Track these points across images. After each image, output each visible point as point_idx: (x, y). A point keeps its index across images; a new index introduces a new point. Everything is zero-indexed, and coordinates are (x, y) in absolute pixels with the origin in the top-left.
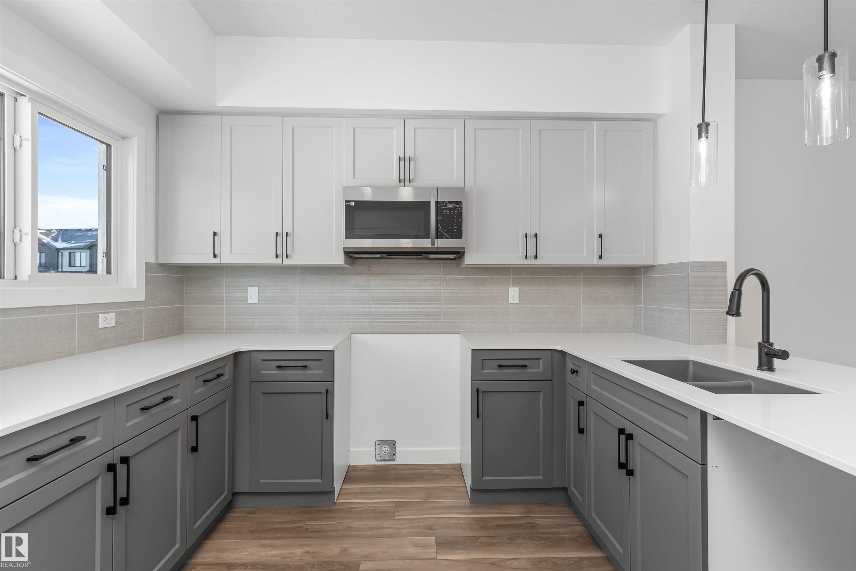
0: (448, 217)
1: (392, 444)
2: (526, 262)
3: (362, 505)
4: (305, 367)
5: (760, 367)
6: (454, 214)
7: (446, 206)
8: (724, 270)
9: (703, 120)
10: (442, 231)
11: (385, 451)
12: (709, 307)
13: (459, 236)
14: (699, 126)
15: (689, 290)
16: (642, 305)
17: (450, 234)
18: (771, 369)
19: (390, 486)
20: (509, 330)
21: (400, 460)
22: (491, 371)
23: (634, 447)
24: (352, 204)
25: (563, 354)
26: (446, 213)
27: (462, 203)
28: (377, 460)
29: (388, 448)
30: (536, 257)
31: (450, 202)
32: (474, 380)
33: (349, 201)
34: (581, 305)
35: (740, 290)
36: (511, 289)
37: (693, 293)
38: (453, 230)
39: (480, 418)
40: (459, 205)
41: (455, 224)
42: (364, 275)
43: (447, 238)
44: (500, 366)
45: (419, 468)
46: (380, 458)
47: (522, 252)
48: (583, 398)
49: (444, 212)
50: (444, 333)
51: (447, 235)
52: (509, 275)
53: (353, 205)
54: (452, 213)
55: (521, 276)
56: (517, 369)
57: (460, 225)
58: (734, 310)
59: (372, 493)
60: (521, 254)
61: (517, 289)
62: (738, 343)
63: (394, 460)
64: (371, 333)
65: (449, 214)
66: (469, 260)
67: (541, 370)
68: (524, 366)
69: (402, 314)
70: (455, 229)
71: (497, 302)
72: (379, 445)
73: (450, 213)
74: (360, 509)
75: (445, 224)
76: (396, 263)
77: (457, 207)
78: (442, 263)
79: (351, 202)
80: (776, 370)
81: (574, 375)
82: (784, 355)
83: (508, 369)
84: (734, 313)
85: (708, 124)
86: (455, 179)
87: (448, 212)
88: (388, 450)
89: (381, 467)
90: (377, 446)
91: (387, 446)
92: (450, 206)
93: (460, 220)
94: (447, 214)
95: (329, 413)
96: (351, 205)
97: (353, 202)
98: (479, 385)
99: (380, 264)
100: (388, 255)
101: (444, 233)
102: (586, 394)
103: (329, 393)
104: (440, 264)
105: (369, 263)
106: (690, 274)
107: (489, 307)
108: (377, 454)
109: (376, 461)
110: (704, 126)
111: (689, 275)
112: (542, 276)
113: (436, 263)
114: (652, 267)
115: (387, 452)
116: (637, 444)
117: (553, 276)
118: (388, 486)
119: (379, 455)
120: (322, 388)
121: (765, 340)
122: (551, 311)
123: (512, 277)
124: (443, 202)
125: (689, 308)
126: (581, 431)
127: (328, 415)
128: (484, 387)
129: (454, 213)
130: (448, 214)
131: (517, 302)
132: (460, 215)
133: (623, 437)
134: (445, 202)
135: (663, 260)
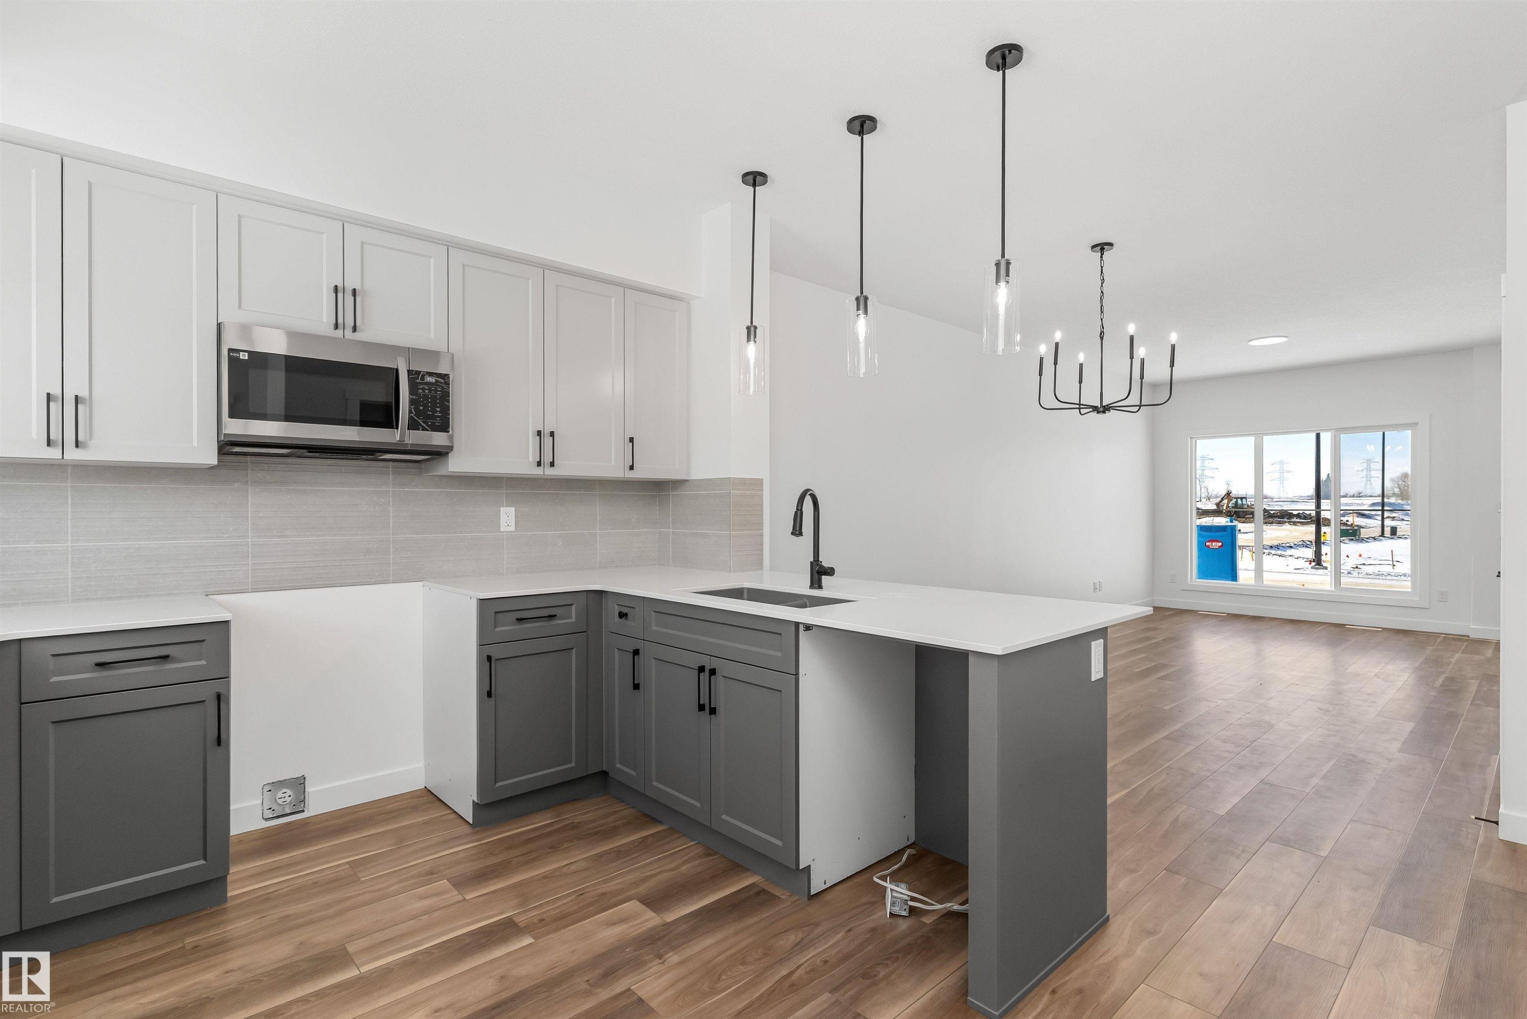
0: (425, 397)
1: (299, 784)
2: (538, 471)
3: (286, 885)
4: (165, 658)
5: (812, 586)
6: (436, 393)
7: (423, 378)
8: (760, 488)
9: (752, 323)
10: (416, 418)
11: (283, 800)
12: (748, 530)
13: (444, 427)
14: (748, 328)
15: (730, 510)
16: (669, 528)
17: (430, 423)
18: (820, 587)
19: (320, 847)
20: (501, 571)
21: (315, 807)
22: (507, 628)
23: (719, 682)
24: (244, 356)
25: (600, 594)
26: (423, 389)
27: (449, 378)
28: (266, 820)
29: (289, 792)
30: (552, 464)
31: (431, 374)
32: (481, 645)
33: (238, 351)
34: (598, 531)
35: (801, 510)
36: (503, 510)
37: (734, 513)
38: (433, 417)
39: (493, 698)
40: (444, 379)
41: (438, 409)
42: (236, 485)
43: (424, 429)
44: (520, 620)
45: (358, 810)
46: (273, 814)
47: (532, 457)
48: (638, 645)
49: (420, 389)
50: (395, 582)
51: (424, 425)
52: (501, 489)
53: (247, 358)
54: (433, 390)
55: (517, 491)
56: (541, 621)
57: (446, 411)
58: (798, 529)
59: (289, 865)
60: (531, 459)
61: (512, 510)
62: (772, 569)
63: (303, 811)
64: (252, 591)
65: (429, 392)
66: (456, 464)
67: (573, 620)
68: (552, 617)
69: (318, 553)
70: (438, 417)
71: (483, 530)
72: (270, 791)
73: (430, 390)
74: (286, 890)
75: (421, 408)
76: (306, 465)
77: (441, 383)
78: (392, 467)
79: (241, 353)
80: (824, 587)
81: (623, 620)
82: (830, 572)
83: (532, 622)
84: (797, 532)
85: (755, 328)
86: (432, 335)
87: (427, 390)
88: (290, 796)
89: (278, 828)
90: (266, 793)
91: (288, 788)
92: (429, 379)
93: (446, 403)
94: (425, 392)
95: (222, 736)
96: (241, 357)
97: (247, 354)
98: (490, 650)
99: (270, 465)
100: (310, 452)
101: (419, 421)
102: (643, 640)
103: (221, 700)
104: (388, 469)
105: (247, 463)
106: (732, 492)
107: (470, 537)
108: (266, 806)
109: (264, 822)
110: (752, 329)
111: (730, 493)
112: (546, 490)
113: (382, 467)
114: (687, 481)
115: (288, 800)
116: (721, 677)
117: (562, 491)
118: (314, 848)
119: (270, 809)
120: (206, 691)
121: (816, 560)
122: (560, 540)
123: (505, 491)
124: (418, 373)
125: (730, 532)
126: (636, 687)
127: (221, 740)
128: (496, 652)
129: (436, 391)
130: (427, 391)
131: (513, 528)
132: (446, 395)
133: (705, 676)
134: (422, 373)
135: (697, 474)
